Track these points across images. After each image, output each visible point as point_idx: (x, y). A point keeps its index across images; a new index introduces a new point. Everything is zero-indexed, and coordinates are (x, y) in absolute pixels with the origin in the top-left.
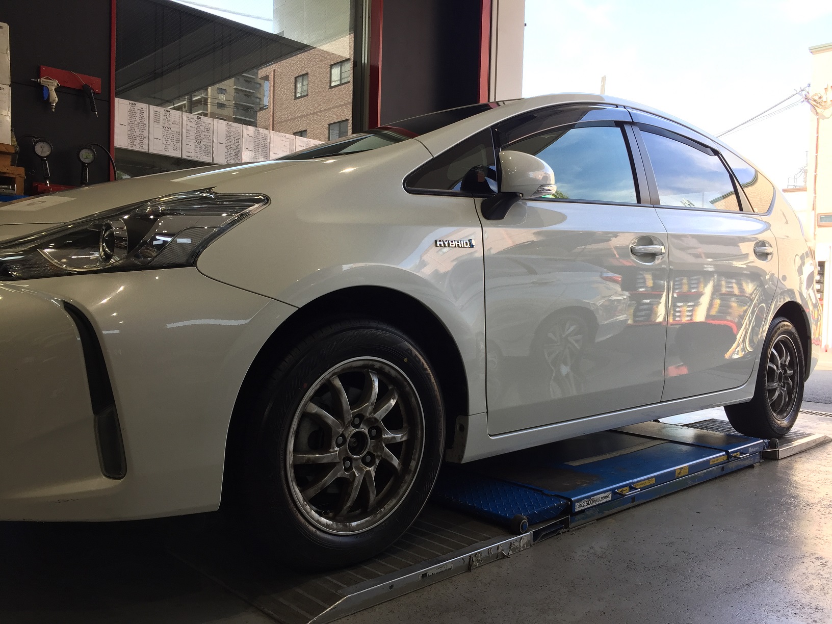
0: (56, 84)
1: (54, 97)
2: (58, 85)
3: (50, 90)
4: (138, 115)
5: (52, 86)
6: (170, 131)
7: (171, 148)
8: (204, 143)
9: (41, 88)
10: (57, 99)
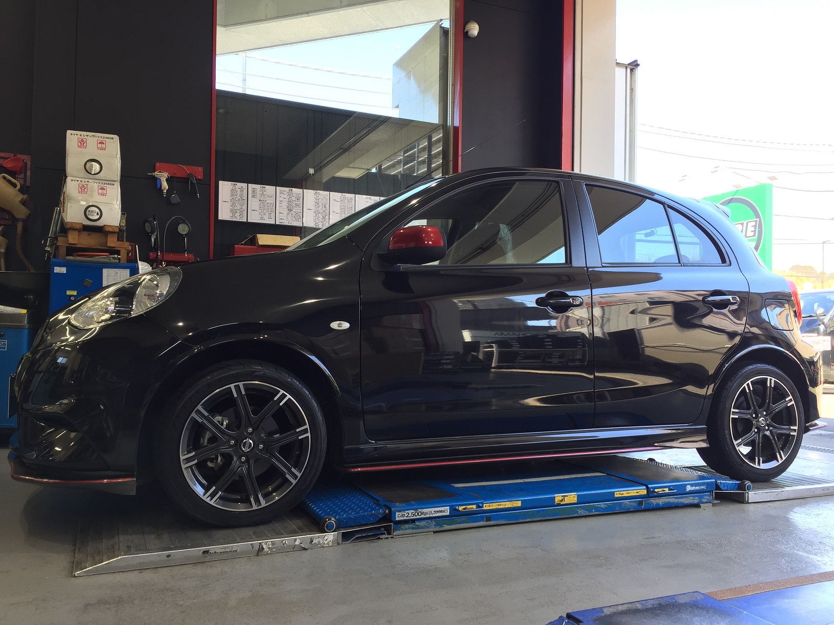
0: (167, 176)
1: (165, 186)
2: (168, 176)
3: (162, 180)
4: (239, 193)
5: (163, 178)
6: (266, 203)
7: (266, 217)
8: (295, 211)
9: (155, 180)
10: (167, 187)
